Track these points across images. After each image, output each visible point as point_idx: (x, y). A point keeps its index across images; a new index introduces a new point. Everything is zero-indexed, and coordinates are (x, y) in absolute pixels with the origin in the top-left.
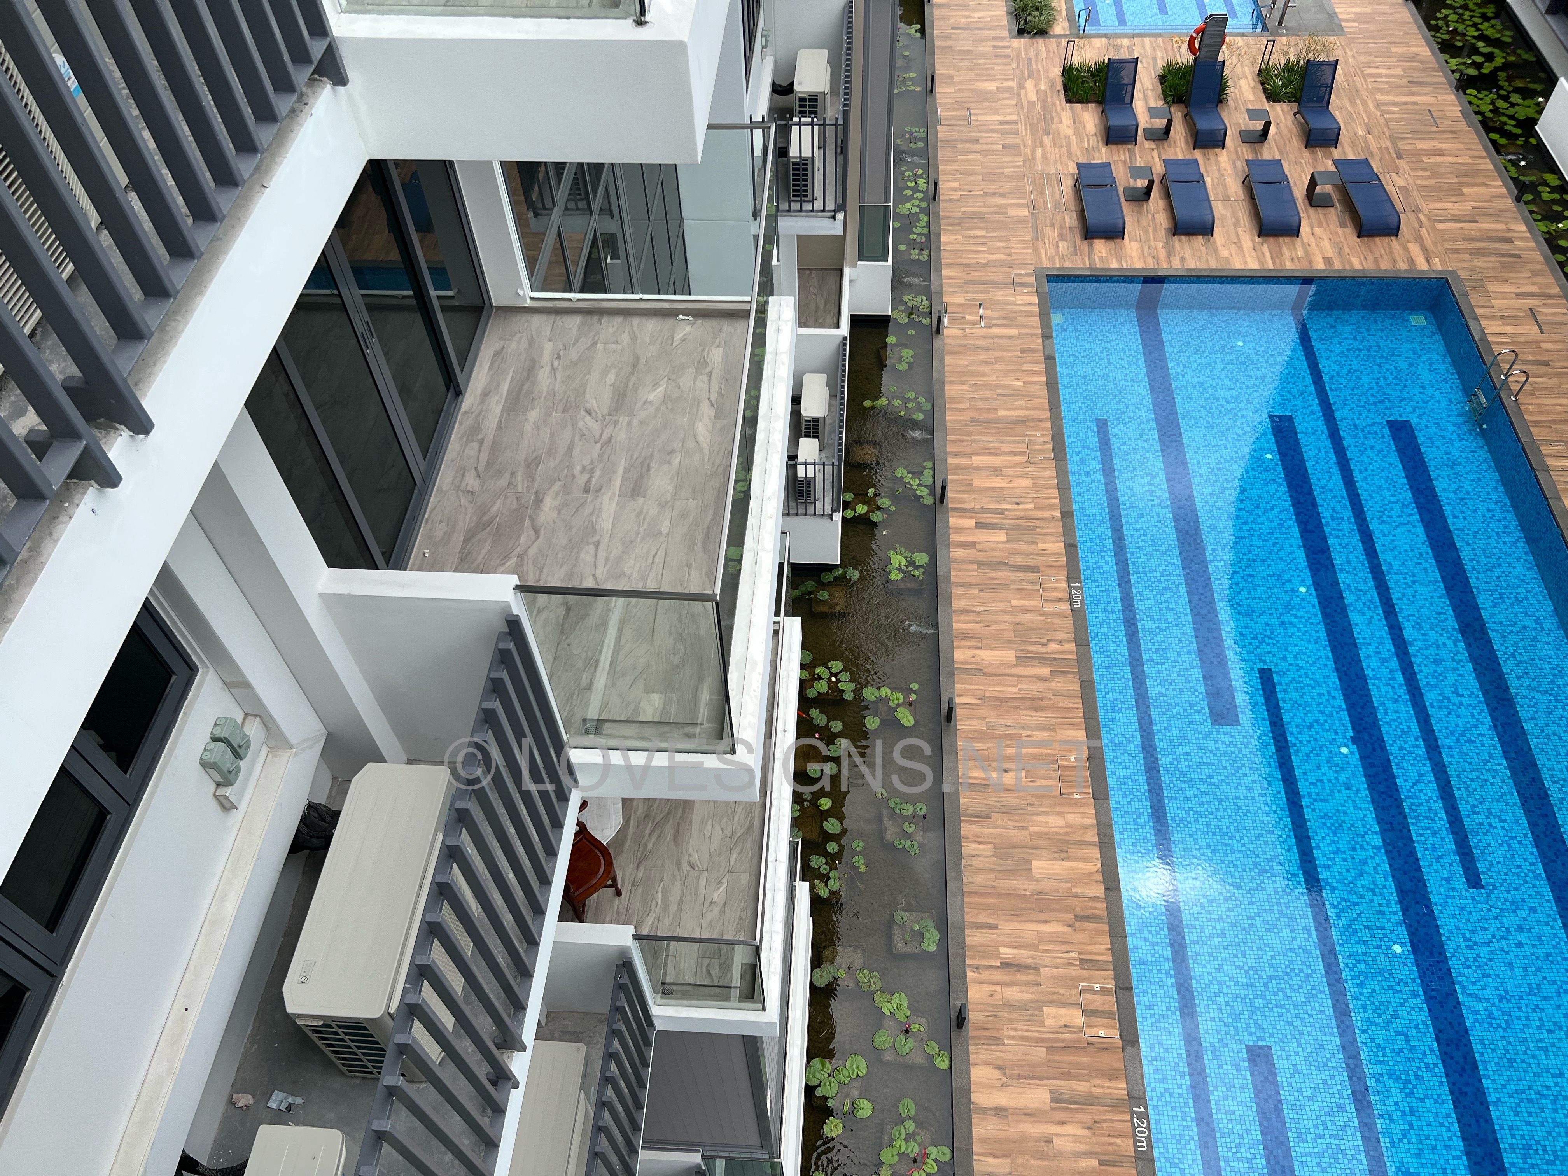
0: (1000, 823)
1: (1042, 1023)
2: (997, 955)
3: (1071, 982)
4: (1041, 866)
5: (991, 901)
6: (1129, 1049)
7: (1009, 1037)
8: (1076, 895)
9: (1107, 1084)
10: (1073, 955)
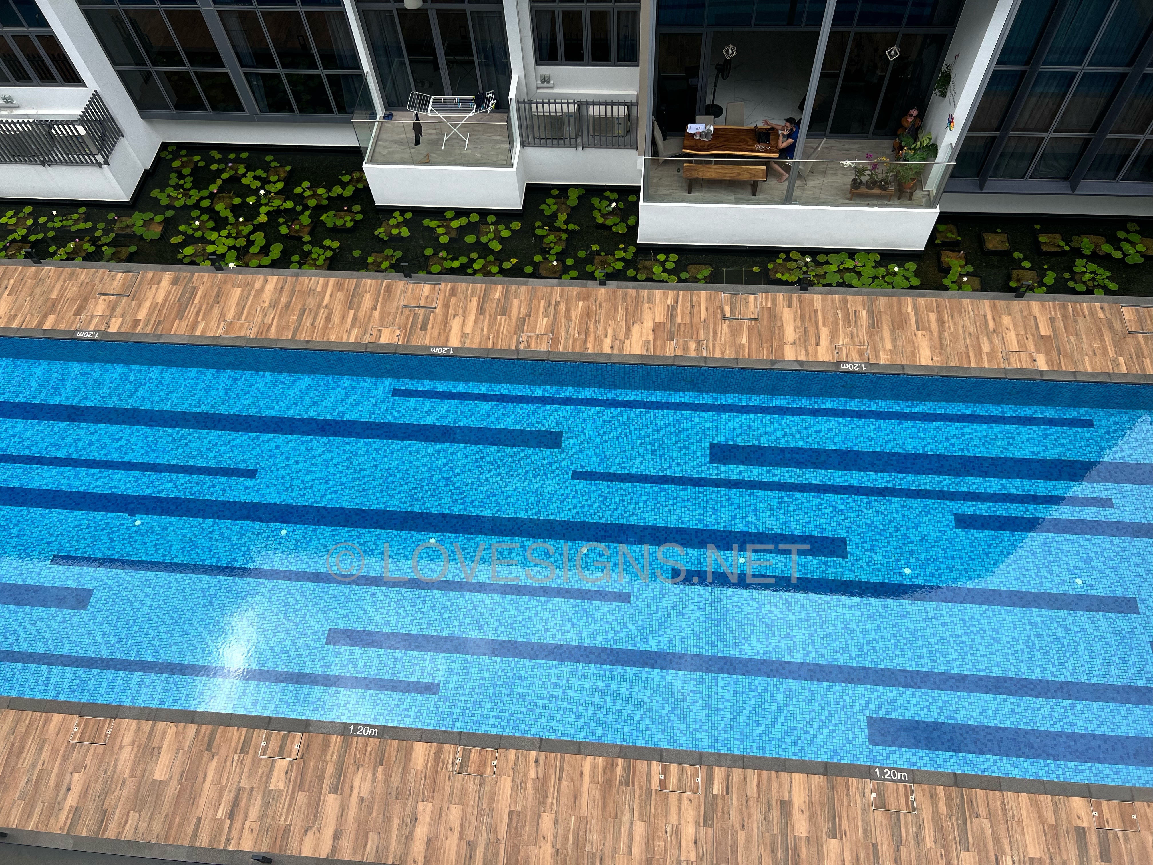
0: (113, 803)
1: (280, 792)
2: (222, 821)
3: (255, 763)
4: (159, 773)
5: (177, 821)
6: (311, 728)
7: (286, 820)
8: (190, 747)
9: (331, 749)
10: (236, 758)
